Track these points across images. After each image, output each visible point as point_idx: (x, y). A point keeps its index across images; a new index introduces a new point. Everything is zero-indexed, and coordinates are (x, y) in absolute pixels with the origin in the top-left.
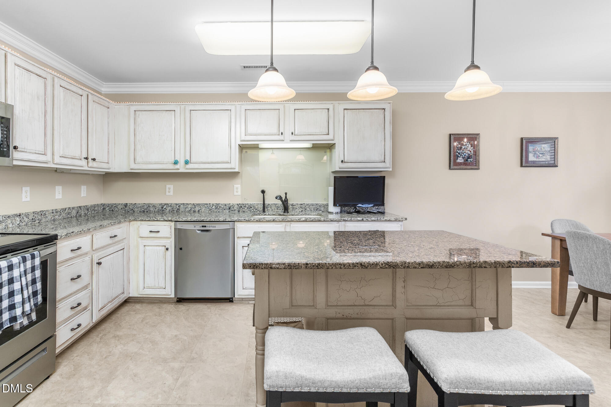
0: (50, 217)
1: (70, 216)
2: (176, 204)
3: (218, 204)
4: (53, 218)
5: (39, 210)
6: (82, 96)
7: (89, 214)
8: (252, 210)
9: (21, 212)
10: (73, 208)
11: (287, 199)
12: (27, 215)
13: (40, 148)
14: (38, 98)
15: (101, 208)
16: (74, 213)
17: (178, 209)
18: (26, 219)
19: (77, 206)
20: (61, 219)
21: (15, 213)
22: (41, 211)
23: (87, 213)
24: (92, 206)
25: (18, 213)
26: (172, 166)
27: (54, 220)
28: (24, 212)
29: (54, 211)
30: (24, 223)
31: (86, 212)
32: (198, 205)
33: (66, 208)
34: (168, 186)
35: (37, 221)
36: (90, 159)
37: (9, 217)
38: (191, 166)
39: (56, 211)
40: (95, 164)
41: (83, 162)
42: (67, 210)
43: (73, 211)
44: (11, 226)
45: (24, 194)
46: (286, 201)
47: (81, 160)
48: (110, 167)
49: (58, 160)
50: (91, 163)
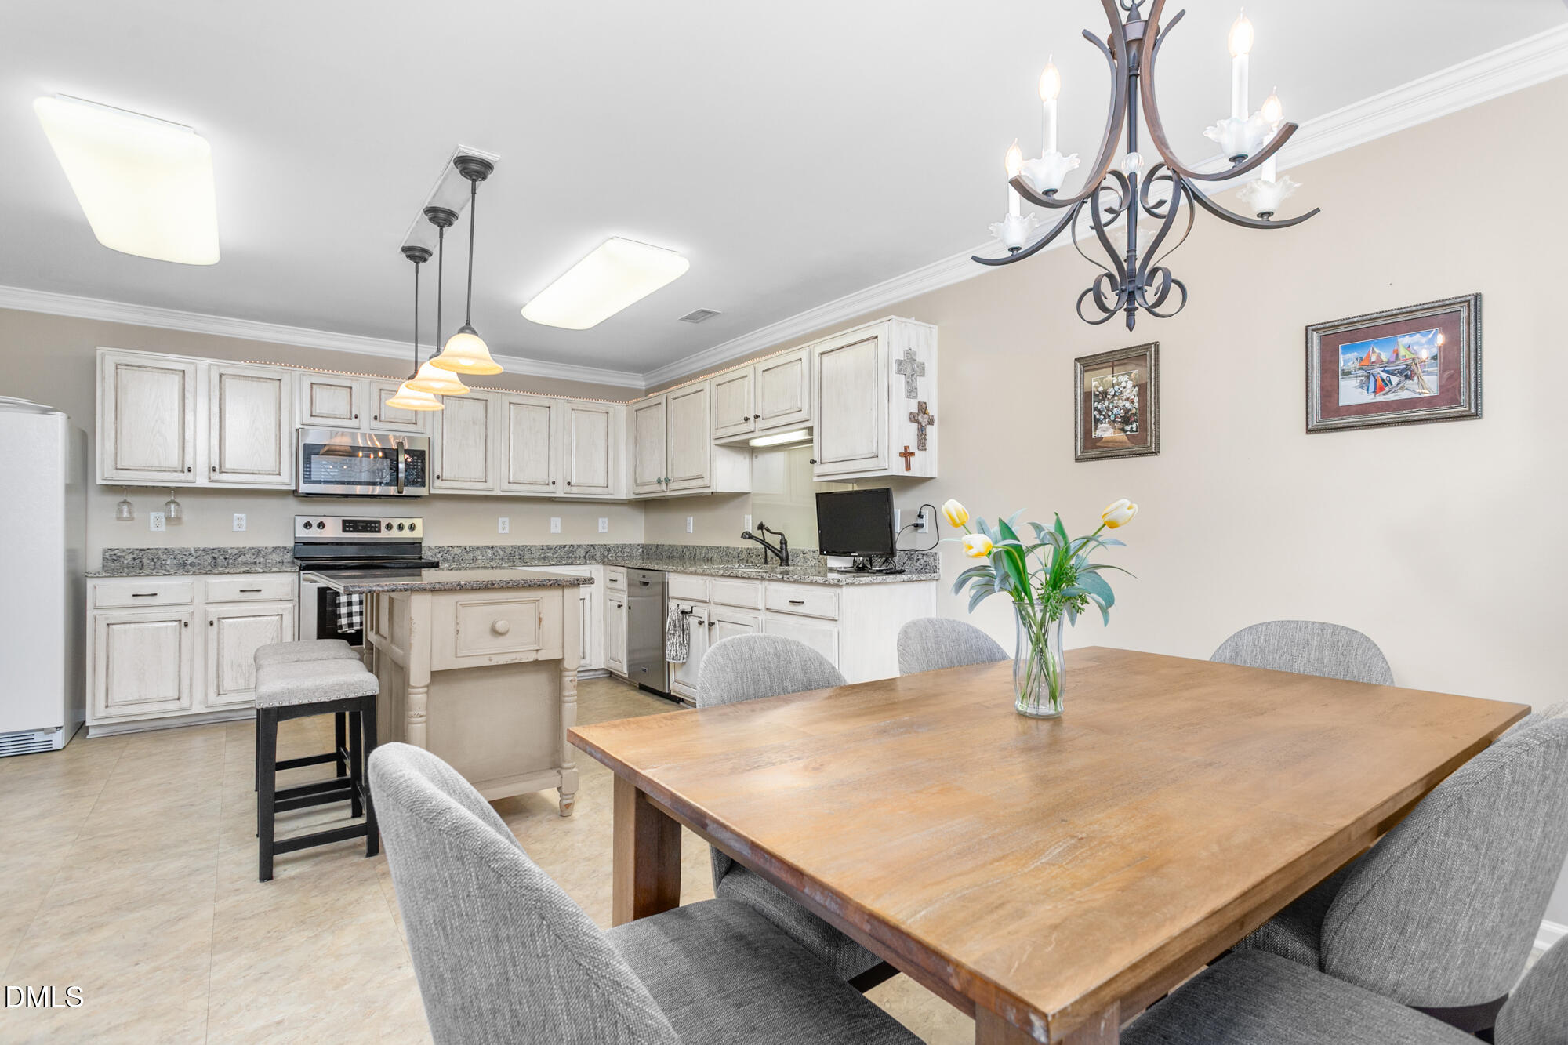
0: (539, 554)
1: (573, 556)
2: (694, 547)
3: (728, 548)
4: (542, 556)
5: (520, 544)
6: (549, 407)
7: (611, 556)
9: (494, 544)
10: (579, 546)
11: (786, 540)
12: (503, 548)
13: (480, 475)
14: (474, 423)
15: (638, 550)
16: (581, 552)
17: (695, 555)
18: (502, 553)
19: (587, 544)
20: (556, 558)
21: (486, 544)
22: (523, 546)
24: (617, 546)
25: (490, 545)
26: (656, 488)
27: (544, 558)
28: (498, 545)
29: (545, 548)
30: (498, 557)
31: (606, 553)
32: (711, 548)
33: (565, 545)
34: (688, 519)
35: (518, 557)
36: (566, 483)
37: (478, 548)
38: (673, 485)
39: (549, 548)
40: (574, 490)
41: (551, 488)
42: (567, 547)
43: (579, 550)
44: (480, 557)
45: (500, 525)
46: (784, 542)
47: (548, 484)
48: (612, 492)
49: (506, 486)
50: (568, 488)
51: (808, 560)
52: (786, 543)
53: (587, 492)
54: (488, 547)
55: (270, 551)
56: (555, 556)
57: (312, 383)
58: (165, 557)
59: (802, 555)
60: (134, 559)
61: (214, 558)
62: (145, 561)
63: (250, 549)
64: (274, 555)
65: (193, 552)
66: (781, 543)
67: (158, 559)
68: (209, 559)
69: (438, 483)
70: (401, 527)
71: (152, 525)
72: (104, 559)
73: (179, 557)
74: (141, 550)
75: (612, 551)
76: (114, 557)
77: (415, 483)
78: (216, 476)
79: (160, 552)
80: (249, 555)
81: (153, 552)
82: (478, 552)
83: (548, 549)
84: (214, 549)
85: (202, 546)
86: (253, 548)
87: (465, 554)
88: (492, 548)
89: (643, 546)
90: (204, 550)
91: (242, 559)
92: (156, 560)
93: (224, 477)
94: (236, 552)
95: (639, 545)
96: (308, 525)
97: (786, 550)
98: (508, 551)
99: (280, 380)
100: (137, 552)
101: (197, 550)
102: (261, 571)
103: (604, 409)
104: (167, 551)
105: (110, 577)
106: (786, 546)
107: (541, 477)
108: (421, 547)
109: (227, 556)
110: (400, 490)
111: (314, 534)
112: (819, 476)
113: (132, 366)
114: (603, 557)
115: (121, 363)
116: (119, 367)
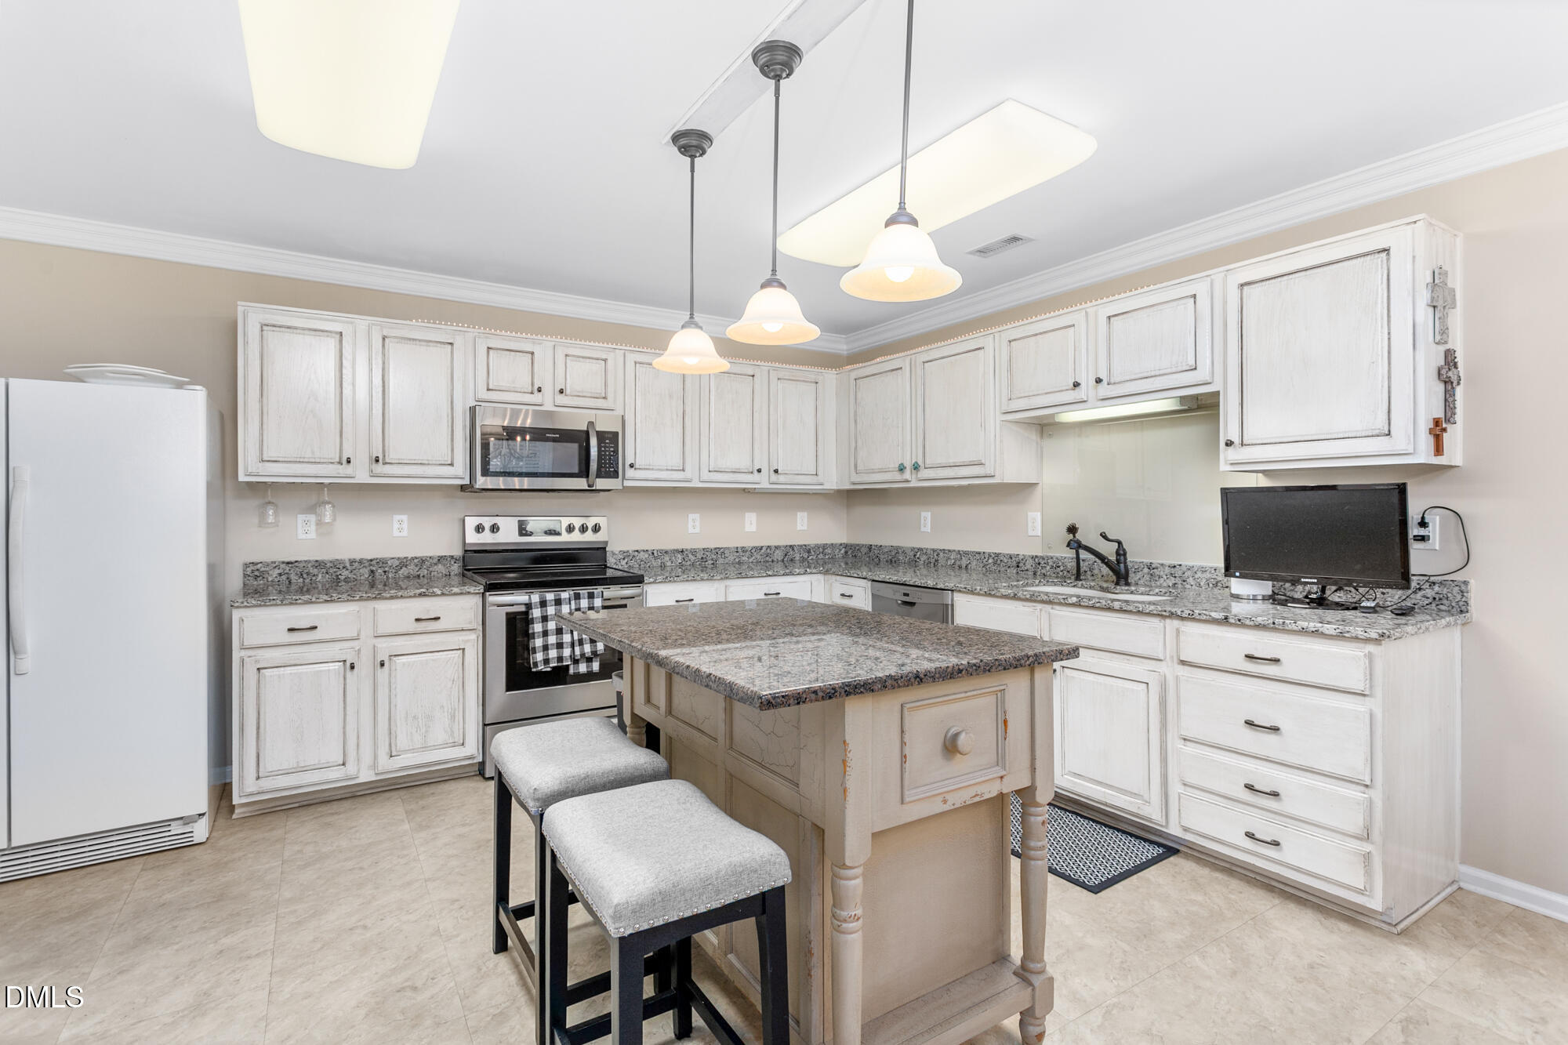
0: (733, 558)
1: (770, 560)
3: (997, 555)
4: (737, 560)
5: (713, 546)
6: (753, 376)
7: (812, 559)
8: (1061, 573)
9: (684, 547)
10: (777, 547)
11: (1124, 550)
12: (694, 552)
13: (676, 462)
14: (671, 397)
15: (840, 550)
16: (779, 555)
18: (692, 558)
19: (785, 544)
20: (752, 562)
21: (676, 548)
22: (716, 549)
23: (806, 557)
24: (818, 546)
25: (680, 547)
26: (898, 476)
27: (739, 563)
28: (689, 547)
29: (739, 550)
30: (689, 563)
32: (966, 553)
33: (762, 547)
34: (923, 514)
35: (710, 562)
36: (772, 471)
37: (666, 552)
38: (924, 473)
39: (744, 550)
40: (782, 479)
41: (756, 477)
42: (764, 549)
43: (777, 552)
44: (669, 564)
45: (691, 523)
46: (1121, 553)
47: (753, 472)
48: (821, 481)
49: (706, 476)
50: (774, 477)
51: (1160, 577)
52: (1125, 554)
53: (796, 481)
54: (677, 551)
55: (435, 561)
56: (751, 560)
57: (488, 348)
58: (315, 571)
59: (1146, 570)
60: (280, 575)
61: (372, 571)
62: (293, 577)
63: (413, 559)
64: (440, 566)
65: (348, 565)
66: (1118, 553)
67: (308, 574)
68: (365, 572)
69: (630, 473)
70: (583, 529)
71: (300, 531)
72: (245, 575)
73: (331, 571)
74: (288, 563)
75: (813, 553)
76: (257, 573)
77: (608, 475)
78: (379, 468)
79: (309, 565)
80: (412, 567)
81: (301, 565)
82: (667, 558)
83: (743, 551)
84: (371, 560)
85: (358, 557)
86: (416, 558)
87: (653, 560)
88: (682, 551)
89: (846, 546)
90: (361, 562)
91: (404, 572)
92: (305, 576)
93: (388, 469)
94: (397, 563)
95: (841, 545)
96: (479, 529)
97: (1125, 563)
98: (699, 556)
99: (451, 344)
100: (283, 566)
101: (352, 562)
102: (439, 592)
103: (812, 377)
104: (319, 564)
105: (260, 606)
106: (1125, 559)
107: (744, 463)
108: (606, 552)
109: (386, 569)
110: (590, 483)
111: (487, 538)
112: (1232, 464)
113: (280, 327)
114: (803, 560)
115: (266, 322)
116: (265, 328)
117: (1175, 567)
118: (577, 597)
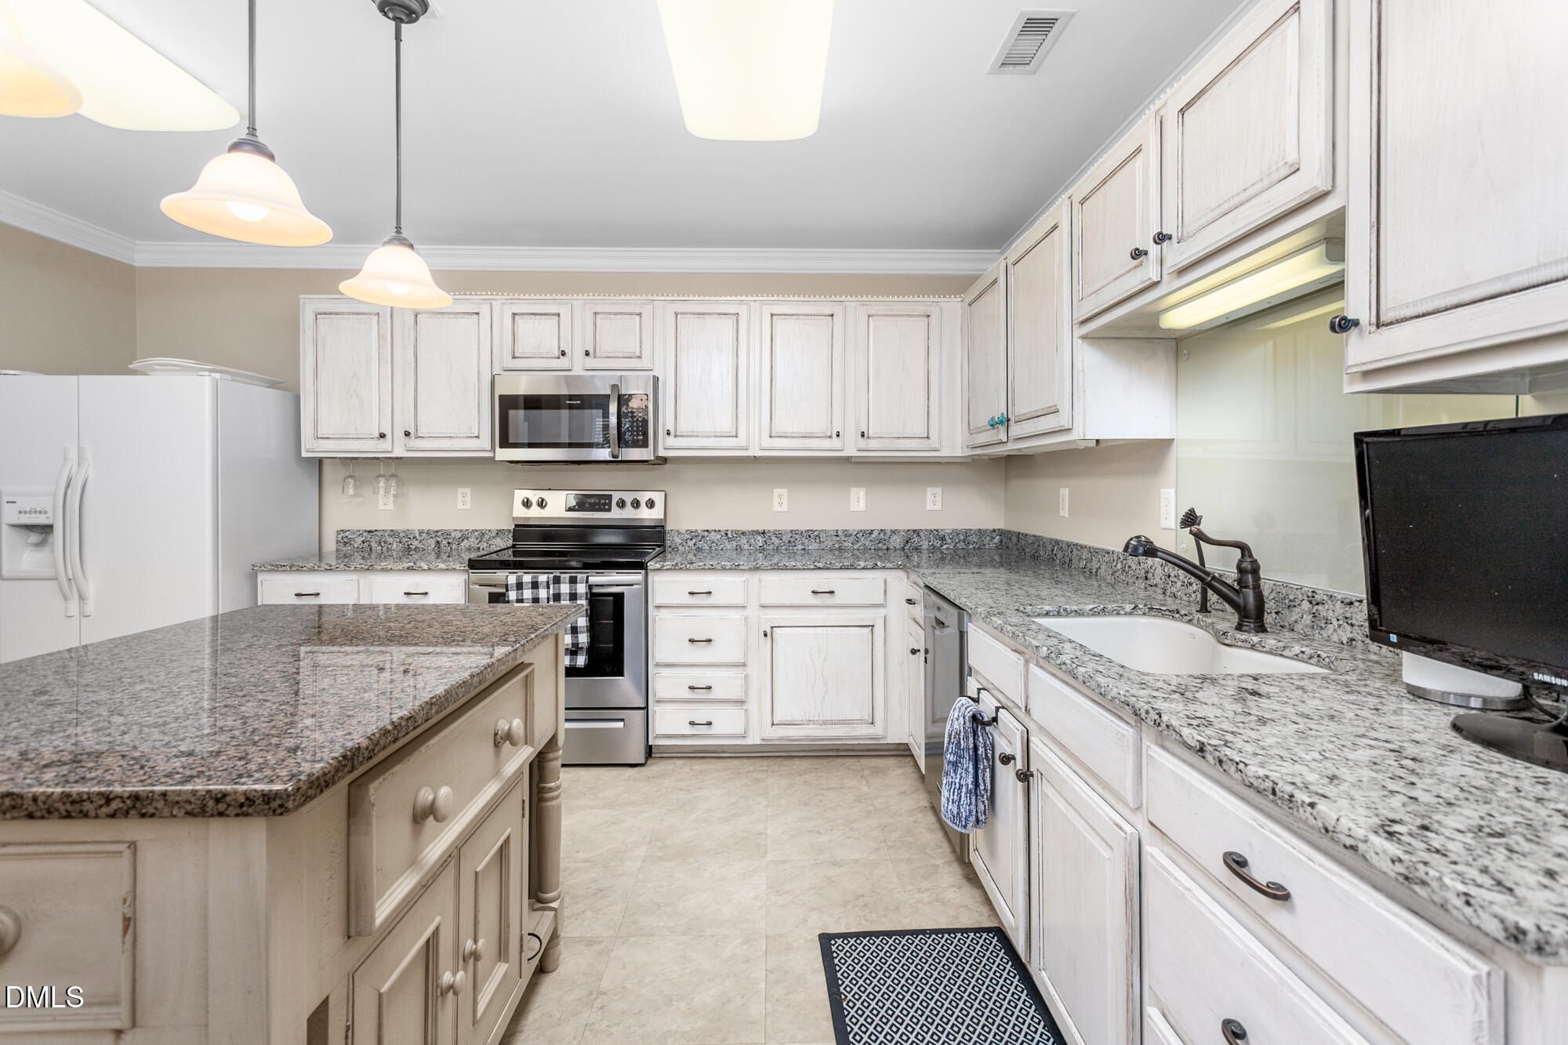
0: (831, 543)
1: (885, 547)
4: (837, 546)
5: (803, 528)
7: (947, 549)
9: (767, 528)
10: (893, 532)
12: (778, 534)
13: (727, 426)
15: (993, 538)
16: (896, 541)
18: (777, 541)
19: (908, 528)
20: (858, 549)
21: (755, 529)
22: (808, 531)
23: (938, 545)
24: (956, 533)
25: (761, 529)
26: (997, 435)
27: (840, 549)
28: (772, 529)
29: (840, 533)
30: (771, 547)
31: (938, 543)
33: (872, 531)
34: (1062, 492)
35: (800, 547)
36: (858, 435)
37: (743, 533)
38: (1016, 430)
39: (847, 533)
40: (873, 444)
41: (836, 443)
42: (875, 534)
43: (895, 537)
44: (746, 547)
45: (776, 500)
46: (1249, 569)
47: (830, 437)
48: (936, 446)
49: (768, 442)
50: (862, 443)
51: (1328, 622)
52: (1255, 571)
53: (894, 447)
54: (757, 532)
55: (494, 534)
56: (856, 547)
57: (514, 314)
58: (390, 540)
59: (1306, 605)
60: (363, 542)
61: (438, 542)
62: (374, 545)
63: (474, 531)
64: (498, 539)
65: (417, 535)
66: (1241, 570)
67: (385, 542)
68: (432, 542)
69: (671, 441)
70: (636, 504)
71: (381, 503)
72: (338, 542)
73: (404, 540)
74: (369, 532)
75: (949, 541)
76: (346, 540)
77: (636, 444)
78: (414, 443)
79: (386, 534)
80: (472, 539)
81: (379, 534)
82: (744, 540)
83: (846, 536)
84: (437, 532)
85: (426, 528)
86: (477, 531)
87: (727, 542)
88: (764, 533)
89: (1002, 533)
90: (428, 533)
91: (465, 544)
92: (383, 544)
93: (419, 444)
94: (459, 535)
95: (994, 531)
96: (527, 504)
97: (1257, 587)
98: (785, 539)
99: (477, 313)
100: (365, 534)
101: (421, 533)
102: (426, 567)
103: (921, 309)
104: (394, 533)
105: (274, 570)
106: (1257, 579)
107: (820, 426)
108: (664, 532)
109: (450, 541)
110: (616, 453)
111: (535, 513)
112: (1367, 374)
113: (330, 314)
114: (933, 549)
115: (318, 311)
116: (319, 317)
117: (1351, 603)
118: (557, 580)
